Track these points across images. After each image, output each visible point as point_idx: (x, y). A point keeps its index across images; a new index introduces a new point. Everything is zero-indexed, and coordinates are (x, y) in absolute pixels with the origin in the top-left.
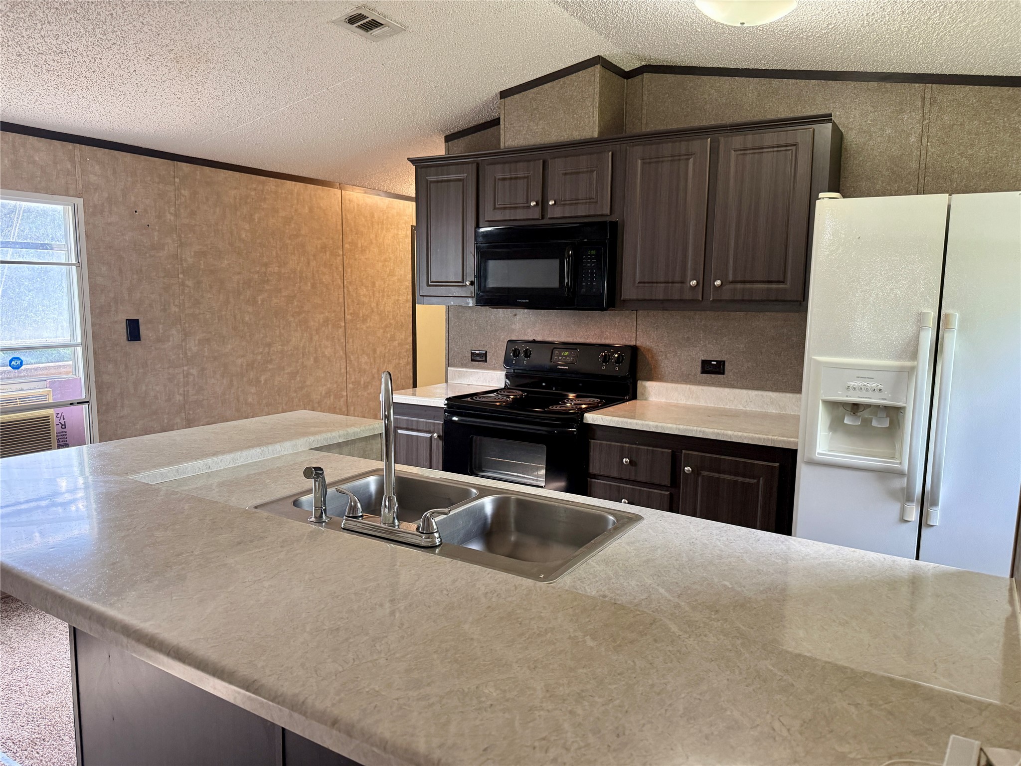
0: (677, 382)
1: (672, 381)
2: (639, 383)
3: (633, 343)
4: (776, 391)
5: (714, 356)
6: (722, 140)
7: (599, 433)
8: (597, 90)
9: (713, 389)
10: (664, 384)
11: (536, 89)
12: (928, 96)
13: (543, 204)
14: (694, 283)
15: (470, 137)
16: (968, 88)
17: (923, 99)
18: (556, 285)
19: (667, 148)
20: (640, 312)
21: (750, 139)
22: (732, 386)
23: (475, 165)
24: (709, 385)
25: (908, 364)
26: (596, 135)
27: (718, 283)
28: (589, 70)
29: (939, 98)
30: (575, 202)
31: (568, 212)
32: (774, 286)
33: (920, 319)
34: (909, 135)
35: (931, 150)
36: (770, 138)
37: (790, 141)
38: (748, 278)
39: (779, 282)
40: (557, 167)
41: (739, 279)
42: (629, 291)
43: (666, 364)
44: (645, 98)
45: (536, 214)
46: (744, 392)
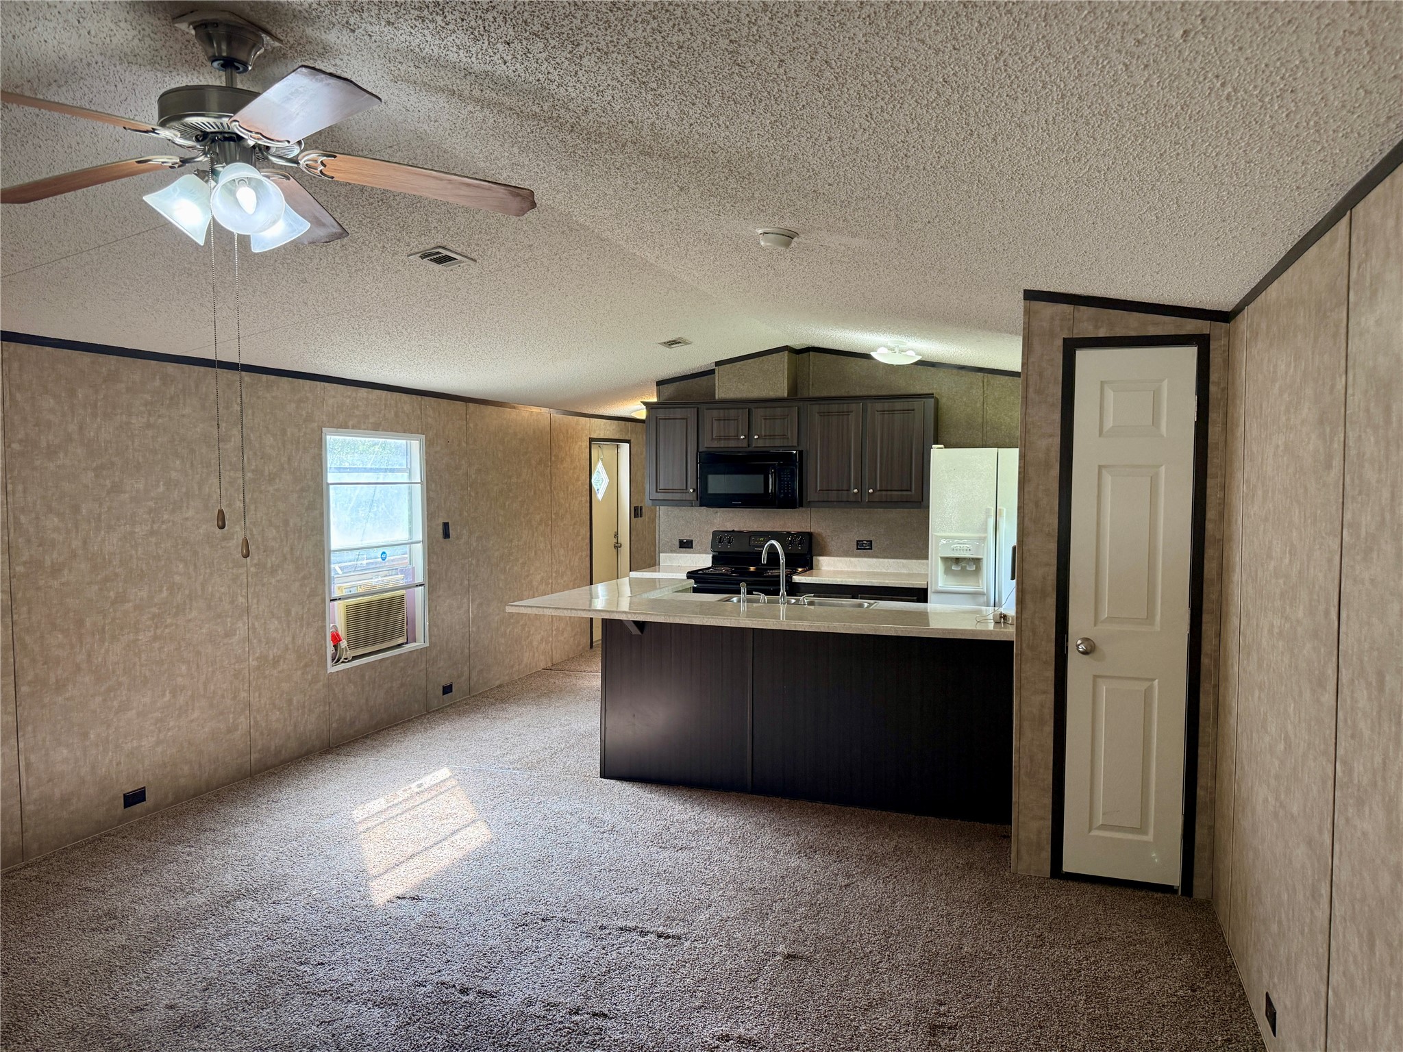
0: (840, 556)
1: (837, 556)
2: (814, 558)
3: (808, 530)
4: (905, 559)
5: (865, 537)
6: (869, 405)
7: (803, 588)
8: (786, 367)
9: (866, 559)
10: (833, 558)
11: (742, 362)
12: (985, 381)
13: (749, 437)
14: (856, 491)
15: (678, 383)
16: (1007, 377)
17: (983, 382)
18: (761, 491)
19: (835, 407)
20: (813, 509)
21: (886, 405)
22: (877, 557)
23: (696, 409)
24: (865, 556)
25: (983, 535)
26: (786, 395)
27: (871, 491)
28: (781, 353)
29: (992, 382)
30: (772, 437)
31: (768, 443)
32: (905, 493)
33: (988, 511)
34: (976, 402)
35: (989, 412)
36: (899, 405)
37: (910, 408)
38: (889, 488)
39: (907, 490)
40: (759, 414)
41: (884, 488)
42: (811, 495)
43: (832, 544)
44: (811, 368)
45: (745, 445)
46: (886, 560)
